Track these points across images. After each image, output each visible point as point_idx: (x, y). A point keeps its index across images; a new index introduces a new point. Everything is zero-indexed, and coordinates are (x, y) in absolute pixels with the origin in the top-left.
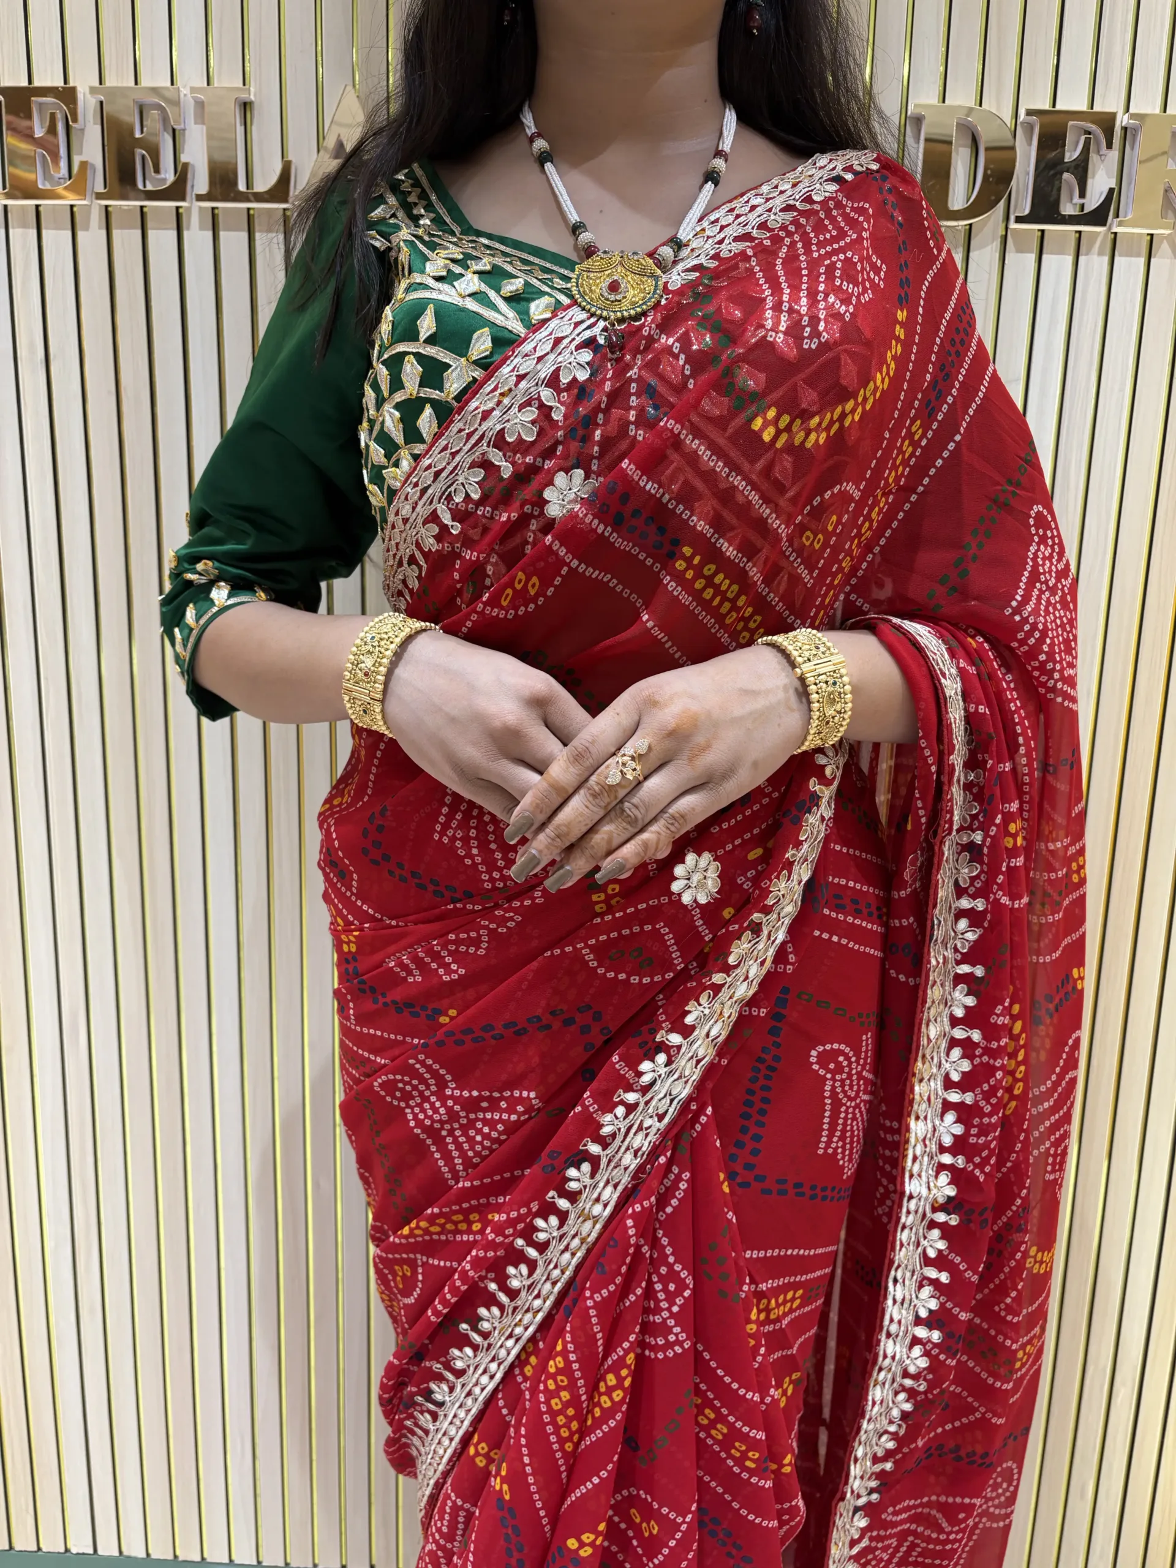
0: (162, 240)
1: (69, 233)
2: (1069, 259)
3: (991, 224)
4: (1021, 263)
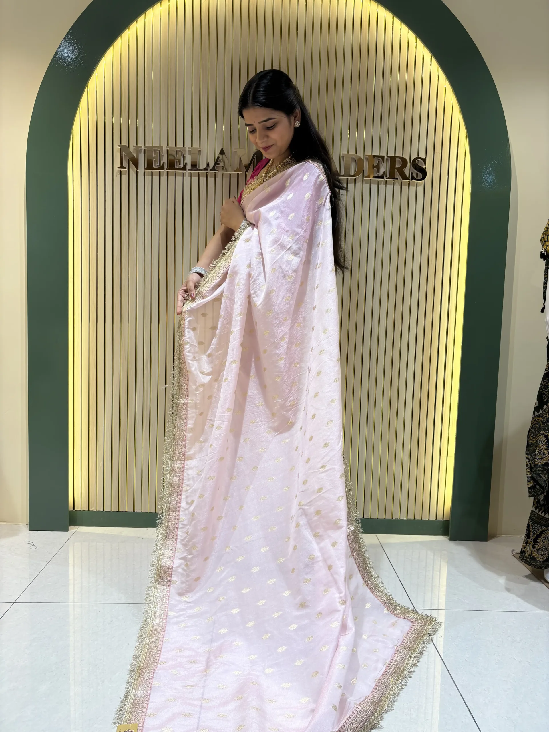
0: (179, 179)
1: (159, 177)
2: (377, 186)
3: (360, 178)
4: (367, 186)
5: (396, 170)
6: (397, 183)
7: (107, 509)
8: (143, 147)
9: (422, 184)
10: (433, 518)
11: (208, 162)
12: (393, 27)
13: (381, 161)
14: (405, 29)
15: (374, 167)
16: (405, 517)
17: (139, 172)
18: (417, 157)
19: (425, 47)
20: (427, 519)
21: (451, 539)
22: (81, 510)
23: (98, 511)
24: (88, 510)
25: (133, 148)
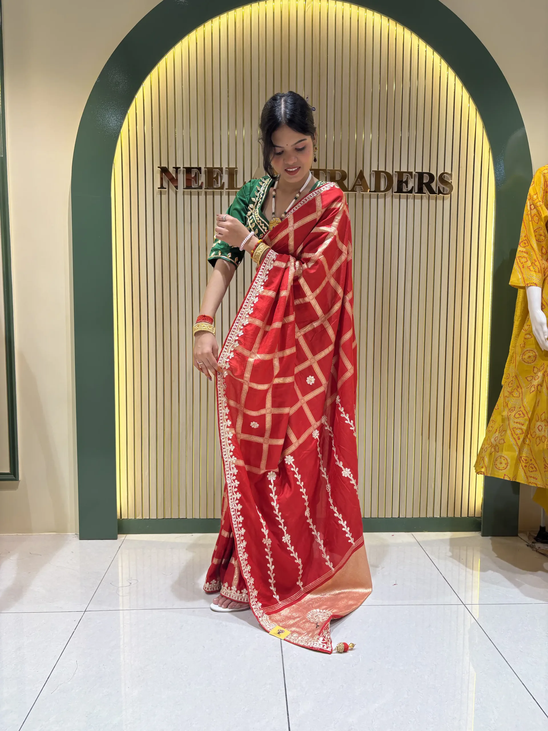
0: (217, 198)
1: (197, 196)
2: (405, 200)
3: (389, 193)
4: (395, 201)
5: (424, 185)
6: (425, 197)
7: (153, 517)
8: (182, 168)
9: (448, 198)
10: (465, 515)
11: (245, 181)
12: (418, 48)
13: (409, 176)
14: (430, 50)
15: (404, 183)
16: (439, 516)
17: (179, 192)
18: (443, 172)
19: (449, 67)
20: (460, 517)
21: (483, 535)
22: (128, 519)
23: (144, 519)
24: (135, 518)
25: (172, 169)
